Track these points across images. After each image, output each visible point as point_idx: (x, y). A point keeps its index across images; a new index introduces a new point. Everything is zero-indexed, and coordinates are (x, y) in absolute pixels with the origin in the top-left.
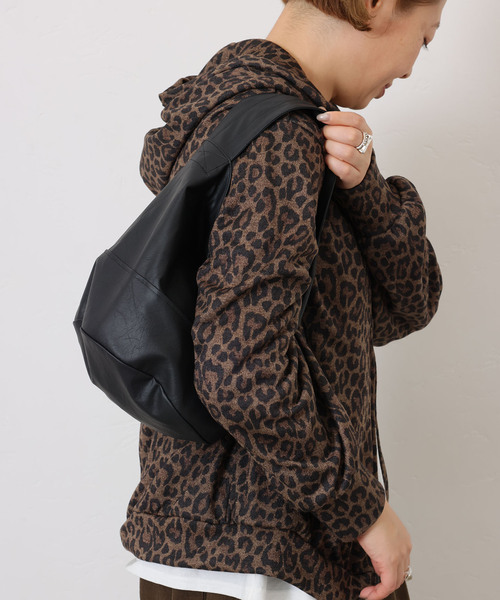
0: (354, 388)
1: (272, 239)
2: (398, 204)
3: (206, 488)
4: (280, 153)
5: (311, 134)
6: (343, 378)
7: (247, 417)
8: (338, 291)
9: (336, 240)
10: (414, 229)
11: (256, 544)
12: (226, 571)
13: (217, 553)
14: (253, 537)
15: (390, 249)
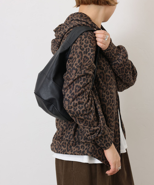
0: (113, 104)
1: (82, 65)
2: (120, 53)
3: (72, 133)
4: (84, 42)
5: (92, 36)
6: (109, 101)
7: (76, 113)
8: (105, 77)
9: (103, 64)
10: (125, 60)
11: (85, 147)
12: (77, 155)
13: (75, 150)
14: (84, 145)
15: (118, 66)
